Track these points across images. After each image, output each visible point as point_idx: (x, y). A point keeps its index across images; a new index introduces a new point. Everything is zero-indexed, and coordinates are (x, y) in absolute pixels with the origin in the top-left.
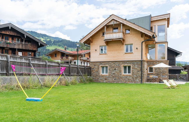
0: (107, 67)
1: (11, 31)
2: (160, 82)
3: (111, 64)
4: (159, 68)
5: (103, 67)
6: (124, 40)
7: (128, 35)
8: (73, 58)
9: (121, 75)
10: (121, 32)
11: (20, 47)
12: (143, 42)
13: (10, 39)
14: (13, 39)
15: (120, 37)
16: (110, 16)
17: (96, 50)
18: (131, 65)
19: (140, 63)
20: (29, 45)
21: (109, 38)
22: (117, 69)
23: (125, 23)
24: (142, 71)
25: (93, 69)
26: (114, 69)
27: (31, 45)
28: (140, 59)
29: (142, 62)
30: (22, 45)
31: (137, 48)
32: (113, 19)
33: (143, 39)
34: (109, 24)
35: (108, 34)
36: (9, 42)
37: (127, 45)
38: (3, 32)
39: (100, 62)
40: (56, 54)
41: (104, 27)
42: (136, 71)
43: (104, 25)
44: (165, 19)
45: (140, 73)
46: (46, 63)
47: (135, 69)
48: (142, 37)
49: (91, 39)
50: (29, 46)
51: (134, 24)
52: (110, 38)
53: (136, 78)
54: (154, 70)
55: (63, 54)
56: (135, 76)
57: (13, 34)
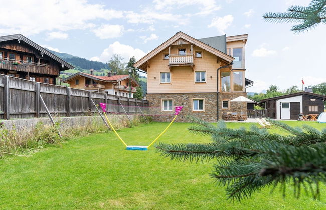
0: (171, 101)
1: (19, 46)
2: (239, 121)
3: (176, 97)
4: (235, 103)
5: (165, 102)
6: (194, 66)
7: (199, 60)
8: (104, 87)
9: (190, 111)
10: (191, 56)
11: (34, 70)
12: (218, 69)
13: (18, 58)
14: (21, 59)
15: (190, 62)
16: (177, 34)
17: (155, 78)
18: (204, 99)
19: (215, 96)
20: (47, 68)
21: (174, 63)
22: (185, 103)
23: (197, 44)
24: (218, 107)
25: (152, 103)
26: (180, 104)
27: (50, 68)
28: (215, 91)
29: (217, 94)
30: (37, 67)
31: (211, 77)
32: (180, 38)
33: (218, 66)
34: (175, 44)
35: (173, 57)
36: (16, 62)
37: (198, 73)
38: (8, 48)
39: (161, 94)
40: (77, 81)
41: (167, 48)
42: (210, 107)
43: (168, 45)
44: (242, 41)
45: (216, 109)
46: (105, 97)
47: (209, 104)
48: (217, 63)
49: (148, 63)
50: (47, 70)
51: (208, 45)
52: (176, 63)
53: (211, 116)
54: (229, 105)
55: (88, 81)
56: (209, 113)
57: (23, 51)
